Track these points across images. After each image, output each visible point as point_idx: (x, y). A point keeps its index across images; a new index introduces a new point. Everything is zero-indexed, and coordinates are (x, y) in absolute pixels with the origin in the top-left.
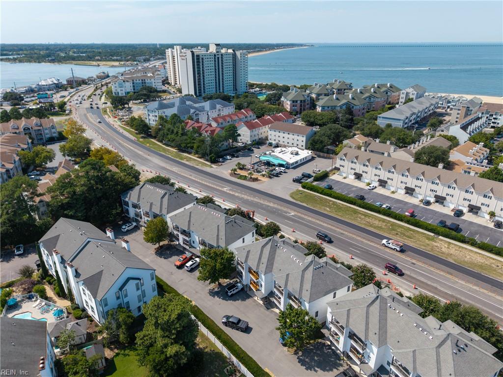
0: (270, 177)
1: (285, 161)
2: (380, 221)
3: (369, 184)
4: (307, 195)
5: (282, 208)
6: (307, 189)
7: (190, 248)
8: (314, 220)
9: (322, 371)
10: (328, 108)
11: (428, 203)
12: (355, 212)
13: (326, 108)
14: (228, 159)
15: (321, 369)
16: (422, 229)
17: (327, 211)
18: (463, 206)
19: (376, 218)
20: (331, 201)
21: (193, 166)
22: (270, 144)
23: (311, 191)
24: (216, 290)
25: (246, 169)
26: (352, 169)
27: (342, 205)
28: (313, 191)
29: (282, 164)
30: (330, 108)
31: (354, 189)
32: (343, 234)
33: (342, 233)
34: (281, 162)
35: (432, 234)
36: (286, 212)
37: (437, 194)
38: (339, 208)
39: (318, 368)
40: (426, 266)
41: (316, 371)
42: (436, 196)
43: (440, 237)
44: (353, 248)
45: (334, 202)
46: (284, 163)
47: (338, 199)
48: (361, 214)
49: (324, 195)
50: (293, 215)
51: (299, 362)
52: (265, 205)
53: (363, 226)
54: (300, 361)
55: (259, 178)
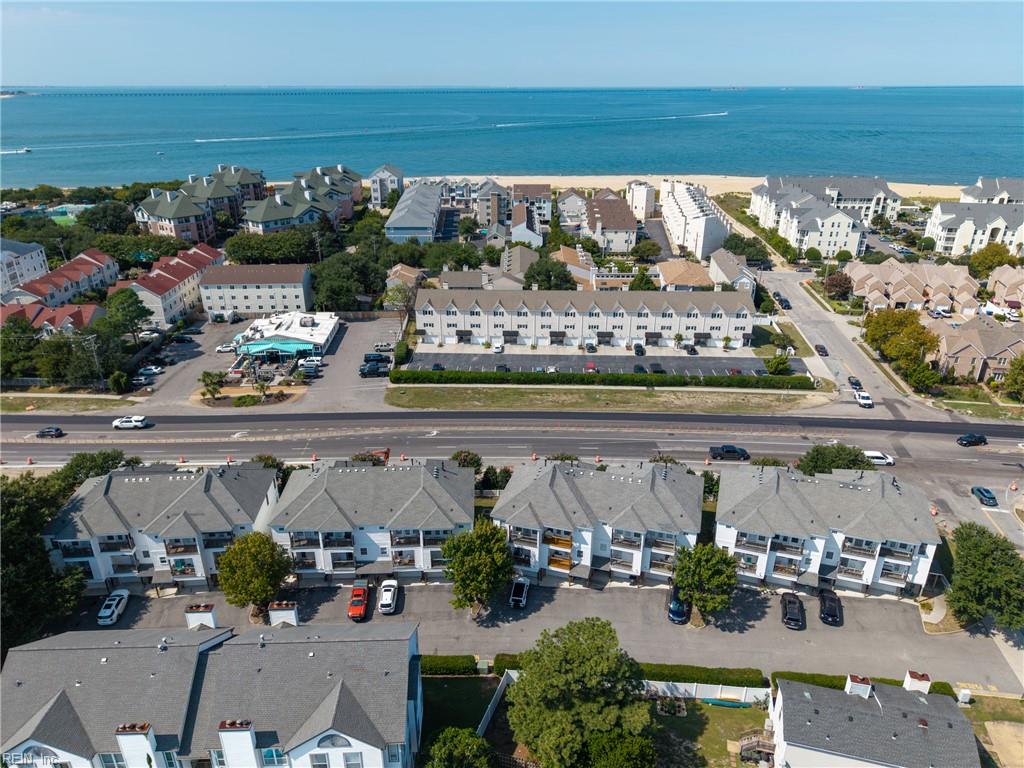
0: (305, 383)
1: (309, 343)
2: (565, 394)
3: (488, 345)
4: (418, 393)
5: (404, 429)
6: (405, 382)
7: (357, 568)
8: (480, 429)
9: (758, 622)
10: (276, 224)
11: (592, 348)
12: (522, 393)
13: (272, 225)
14: (155, 374)
15: (755, 620)
16: (627, 385)
17: (478, 406)
18: (639, 338)
19: (558, 392)
20: (467, 389)
21: (75, 416)
22: (219, 319)
23: (414, 383)
24: (485, 613)
25: (227, 382)
26: (449, 325)
27: (490, 389)
28: (420, 383)
29: (305, 351)
30: (279, 223)
31: (475, 359)
32: (547, 432)
33: (544, 432)
34: (302, 347)
35: (644, 388)
36: (424, 434)
37: (600, 330)
38: (492, 397)
39: (750, 621)
40: (687, 431)
41: (752, 626)
42: (600, 335)
43: (656, 388)
44: (584, 446)
45: (472, 389)
46: (311, 347)
47: (476, 382)
48: (530, 393)
49: (446, 383)
50: (437, 434)
51: (724, 630)
52: (367, 435)
53: (556, 410)
54: (724, 628)
55: (285, 392)
